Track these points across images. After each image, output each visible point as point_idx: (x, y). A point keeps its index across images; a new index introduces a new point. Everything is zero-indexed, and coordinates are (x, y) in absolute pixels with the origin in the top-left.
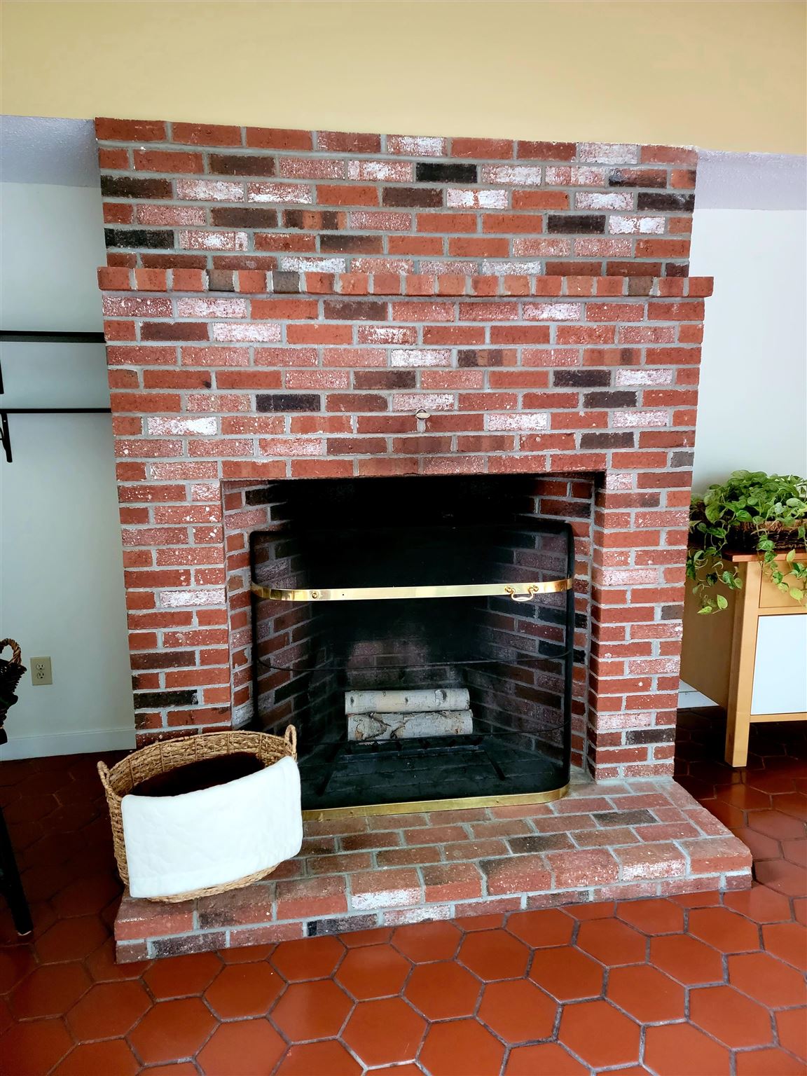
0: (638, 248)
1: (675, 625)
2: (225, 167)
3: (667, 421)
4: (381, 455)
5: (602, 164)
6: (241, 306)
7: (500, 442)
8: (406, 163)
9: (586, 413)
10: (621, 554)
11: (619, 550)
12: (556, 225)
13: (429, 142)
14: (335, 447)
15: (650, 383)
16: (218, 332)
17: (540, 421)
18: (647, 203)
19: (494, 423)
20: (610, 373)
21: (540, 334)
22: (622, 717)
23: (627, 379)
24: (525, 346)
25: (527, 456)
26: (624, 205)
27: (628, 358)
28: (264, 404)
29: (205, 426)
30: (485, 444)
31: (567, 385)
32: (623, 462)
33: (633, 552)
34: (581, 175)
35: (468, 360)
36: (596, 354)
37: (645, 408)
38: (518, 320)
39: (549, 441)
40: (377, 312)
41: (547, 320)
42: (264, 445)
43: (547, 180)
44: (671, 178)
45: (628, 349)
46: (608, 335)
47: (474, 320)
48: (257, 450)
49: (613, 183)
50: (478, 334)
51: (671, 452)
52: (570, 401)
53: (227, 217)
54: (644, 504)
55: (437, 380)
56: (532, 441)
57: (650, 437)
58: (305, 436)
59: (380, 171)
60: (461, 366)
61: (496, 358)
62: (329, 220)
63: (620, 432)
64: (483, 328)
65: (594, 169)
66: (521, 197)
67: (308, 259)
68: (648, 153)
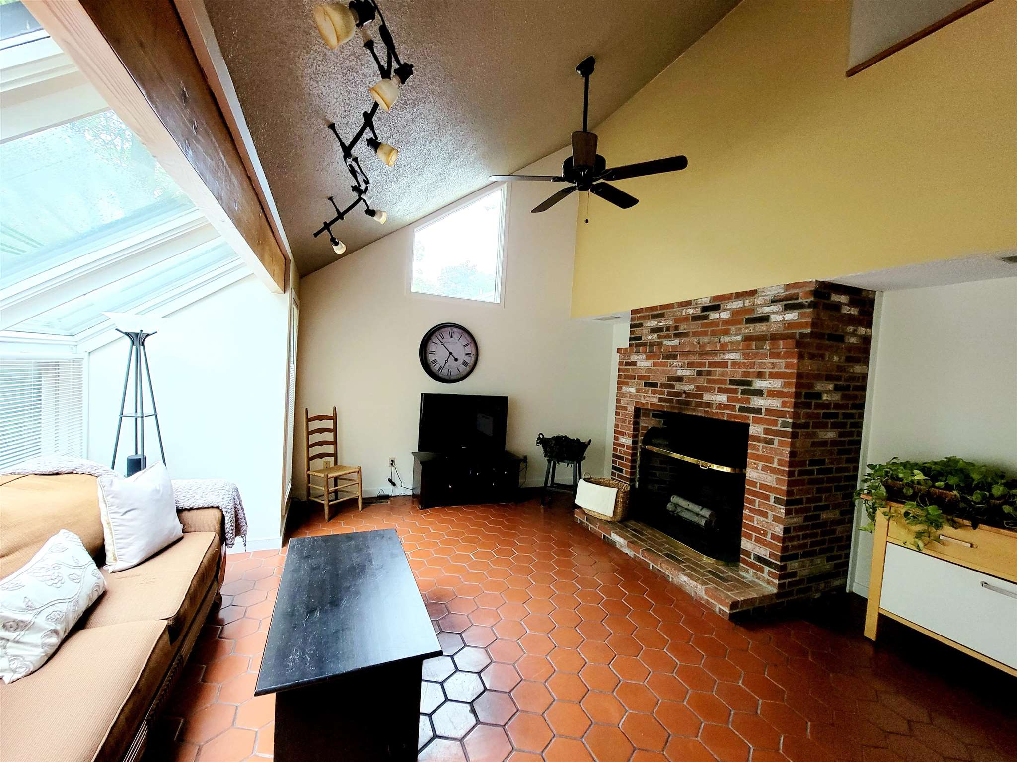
0: (784, 327)
1: (781, 509)
2: (655, 317)
3: (778, 405)
4: (672, 405)
5: (768, 295)
6: (644, 356)
7: (708, 405)
8: (697, 307)
9: (741, 397)
10: (755, 463)
11: (754, 461)
12: (751, 321)
13: (706, 299)
14: (661, 400)
15: (770, 387)
16: (638, 364)
17: (723, 399)
18: (788, 308)
19: (707, 397)
20: (752, 381)
21: (725, 365)
22: (753, 545)
23: (759, 384)
24: (719, 369)
25: (717, 412)
26: (777, 310)
27: (760, 375)
28: (646, 385)
29: (633, 390)
30: (704, 405)
31: (734, 385)
32: (757, 421)
33: (761, 464)
34: (759, 301)
35: (699, 373)
36: (747, 373)
37: (767, 398)
38: (717, 359)
39: (726, 407)
40: (675, 357)
41: (728, 359)
42: (644, 397)
43: (745, 305)
44: (801, 295)
45: (760, 371)
46: (752, 365)
47: (703, 359)
48: (642, 398)
49: (773, 301)
50: (703, 364)
51: (780, 420)
52: (735, 391)
53: (654, 331)
54: (766, 443)
55: (691, 380)
56: (719, 406)
57: (769, 411)
58: (654, 396)
59: (691, 311)
60: (697, 375)
61: (709, 373)
62: (677, 328)
63: (756, 407)
64: (705, 362)
65: (764, 297)
66: (736, 312)
67: (670, 341)
68: (788, 287)
